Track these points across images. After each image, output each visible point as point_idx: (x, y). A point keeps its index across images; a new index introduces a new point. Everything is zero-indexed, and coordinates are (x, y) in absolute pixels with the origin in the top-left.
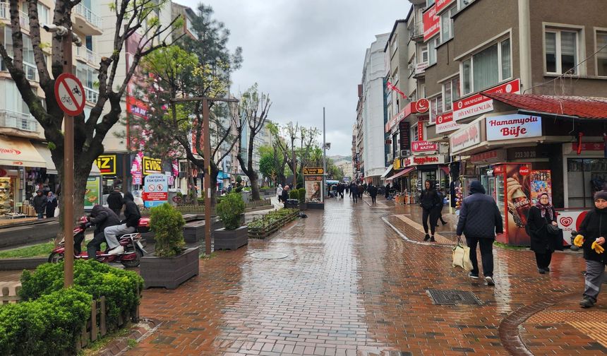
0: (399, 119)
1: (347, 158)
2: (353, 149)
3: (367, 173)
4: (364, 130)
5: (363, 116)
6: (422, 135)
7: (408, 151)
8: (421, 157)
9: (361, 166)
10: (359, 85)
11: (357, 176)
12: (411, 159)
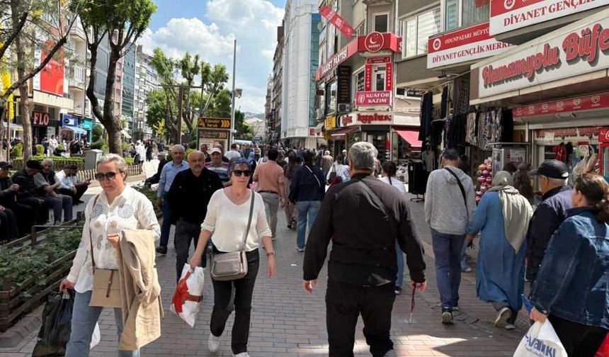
0: (337, 61)
1: (259, 116)
2: (267, 105)
3: (285, 134)
4: (283, 81)
5: (283, 63)
6: (370, 84)
7: (347, 105)
8: (369, 114)
9: (277, 125)
10: (279, 28)
11: (270, 136)
12: (354, 115)
